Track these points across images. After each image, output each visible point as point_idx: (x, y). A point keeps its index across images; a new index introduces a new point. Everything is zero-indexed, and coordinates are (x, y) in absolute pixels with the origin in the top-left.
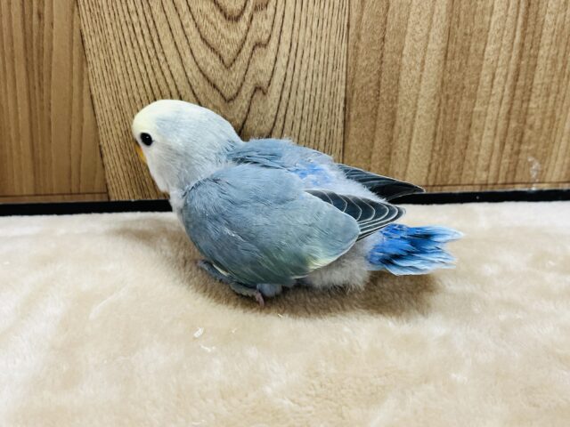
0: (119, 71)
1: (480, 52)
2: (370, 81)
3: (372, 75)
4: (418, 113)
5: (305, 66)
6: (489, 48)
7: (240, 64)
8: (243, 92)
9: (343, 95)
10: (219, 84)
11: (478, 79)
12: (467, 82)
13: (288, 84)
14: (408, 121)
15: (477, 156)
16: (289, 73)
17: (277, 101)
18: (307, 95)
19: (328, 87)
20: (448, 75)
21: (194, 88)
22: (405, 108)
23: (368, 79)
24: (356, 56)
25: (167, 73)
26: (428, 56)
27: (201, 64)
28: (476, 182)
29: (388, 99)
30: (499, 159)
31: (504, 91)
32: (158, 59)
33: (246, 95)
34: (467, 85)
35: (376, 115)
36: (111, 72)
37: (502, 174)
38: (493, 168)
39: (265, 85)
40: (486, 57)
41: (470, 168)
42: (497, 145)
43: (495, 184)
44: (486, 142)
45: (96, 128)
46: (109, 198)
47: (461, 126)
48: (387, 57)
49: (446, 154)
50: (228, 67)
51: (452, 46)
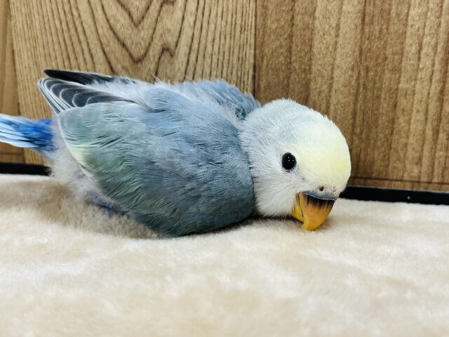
0: (38, 25)
1: (403, 16)
2: (281, 46)
3: (282, 39)
4: (335, 86)
5: (212, 26)
6: (413, 12)
7: (148, 22)
8: (151, 53)
9: (252, 61)
10: (128, 43)
11: (403, 49)
12: (389, 52)
13: (195, 46)
14: (323, 95)
15: (406, 145)
16: (197, 34)
17: (185, 64)
18: (215, 60)
19: (236, 51)
20: (367, 42)
21: (104, 46)
22: (319, 80)
23: (277, 43)
24: (265, 16)
25: (80, 29)
26: (343, 20)
27: (112, 21)
28: (406, 177)
29: (300, 68)
30: (434, 150)
31: (433, 65)
32: (72, 15)
33: (154, 57)
34: (389, 56)
35: (288, 85)
36: (30, 27)
37: (438, 170)
38: (425, 161)
39: (172, 46)
40: (410, 23)
41: (398, 159)
42: (429, 133)
43: (429, 183)
44: (416, 127)
45: (16, 84)
46: (24, 160)
47: (384, 106)
48: (298, 18)
49: (368, 139)
50: (137, 24)
51: (369, 9)
